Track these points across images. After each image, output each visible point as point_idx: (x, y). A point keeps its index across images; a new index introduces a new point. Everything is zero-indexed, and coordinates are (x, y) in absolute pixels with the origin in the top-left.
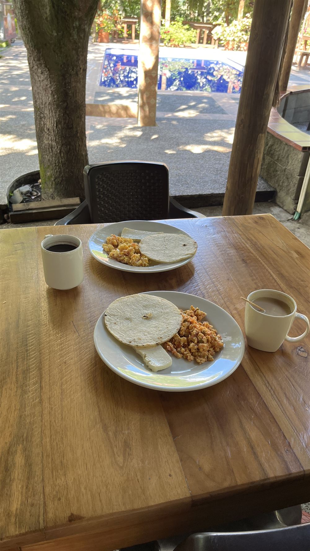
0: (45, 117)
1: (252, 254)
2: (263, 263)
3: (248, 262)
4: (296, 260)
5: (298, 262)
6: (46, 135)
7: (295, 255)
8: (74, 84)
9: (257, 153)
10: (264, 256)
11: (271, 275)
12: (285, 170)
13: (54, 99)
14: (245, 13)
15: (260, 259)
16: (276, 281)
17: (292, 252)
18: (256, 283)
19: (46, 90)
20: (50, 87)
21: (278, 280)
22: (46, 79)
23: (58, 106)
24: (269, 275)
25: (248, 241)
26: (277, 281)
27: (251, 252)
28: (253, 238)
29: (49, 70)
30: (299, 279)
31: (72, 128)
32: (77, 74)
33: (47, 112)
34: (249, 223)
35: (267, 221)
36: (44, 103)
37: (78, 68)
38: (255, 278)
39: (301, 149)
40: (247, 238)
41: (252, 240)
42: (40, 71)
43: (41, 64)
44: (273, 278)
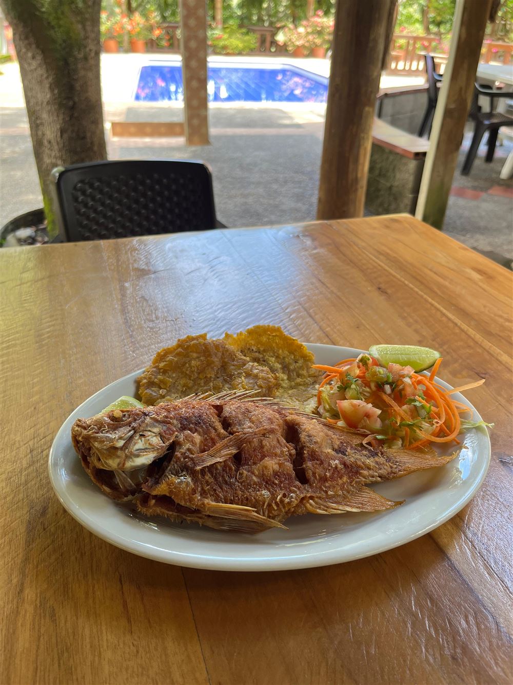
0: (42, 124)
1: (394, 276)
2: (420, 293)
3: (389, 291)
4: (481, 284)
5: (485, 286)
6: (47, 151)
7: (476, 276)
8: (82, 73)
9: (363, 138)
10: (417, 279)
11: (444, 315)
12: (390, 188)
13: (54, 95)
14: (316, 10)
15: (411, 285)
16: (456, 324)
17: (469, 271)
18: (416, 331)
19: (41, 82)
20: (47, 78)
21: (459, 322)
22: (40, 65)
23: (61, 105)
24: (439, 313)
25: (381, 257)
26: (459, 324)
27: (391, 274)
28: (388, 251)
29: (43, 52)
30: (501, 317)
31: (84, 138)
32: (86, 58)
33: (45, 116)
34: (375, 228)
35: (407, 225)
36: (40, 103)
37: (88, 49)
38: (411, 320)
39: (412, 156)
40: (378, 252)
41: (388, 254)
42: (30, 55)
43: (30, 44)
44: (449, 319)
